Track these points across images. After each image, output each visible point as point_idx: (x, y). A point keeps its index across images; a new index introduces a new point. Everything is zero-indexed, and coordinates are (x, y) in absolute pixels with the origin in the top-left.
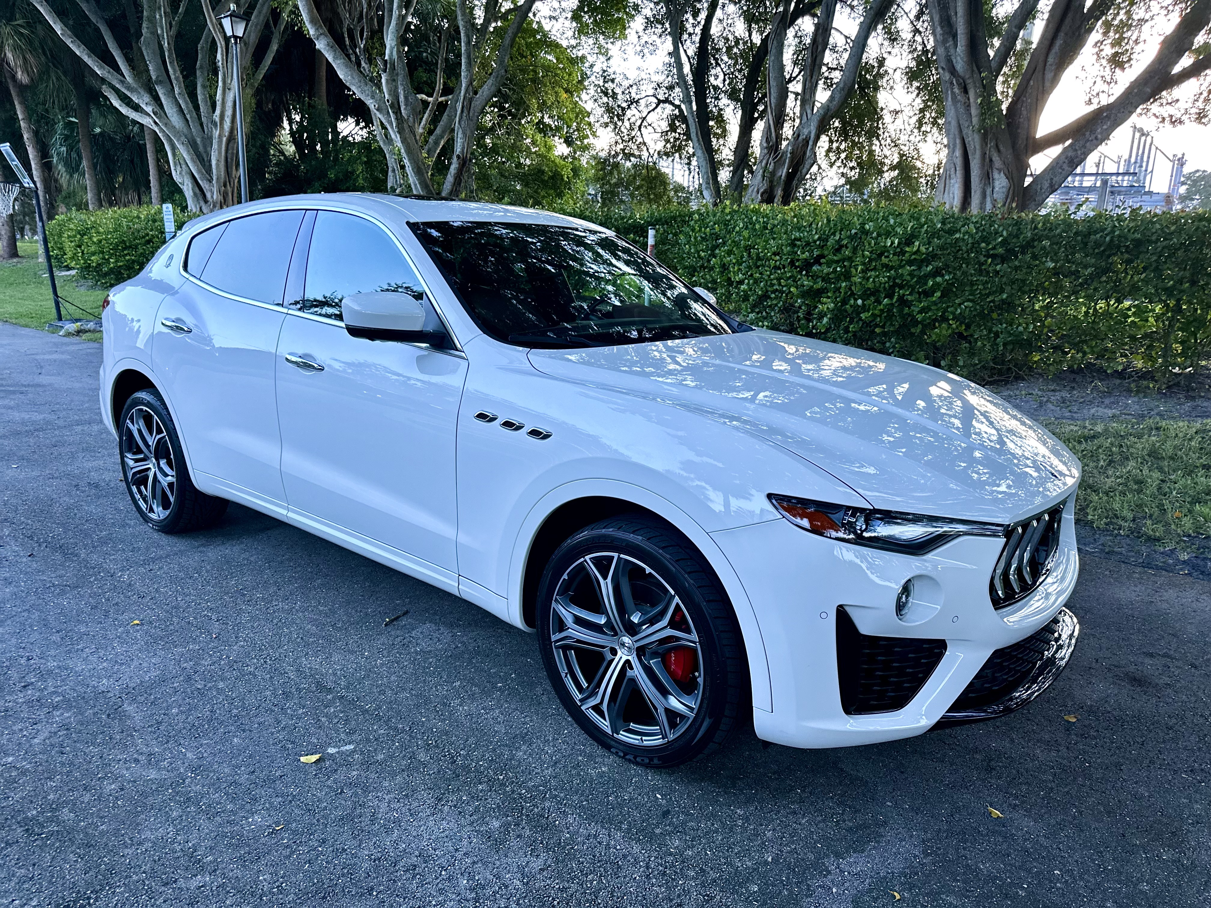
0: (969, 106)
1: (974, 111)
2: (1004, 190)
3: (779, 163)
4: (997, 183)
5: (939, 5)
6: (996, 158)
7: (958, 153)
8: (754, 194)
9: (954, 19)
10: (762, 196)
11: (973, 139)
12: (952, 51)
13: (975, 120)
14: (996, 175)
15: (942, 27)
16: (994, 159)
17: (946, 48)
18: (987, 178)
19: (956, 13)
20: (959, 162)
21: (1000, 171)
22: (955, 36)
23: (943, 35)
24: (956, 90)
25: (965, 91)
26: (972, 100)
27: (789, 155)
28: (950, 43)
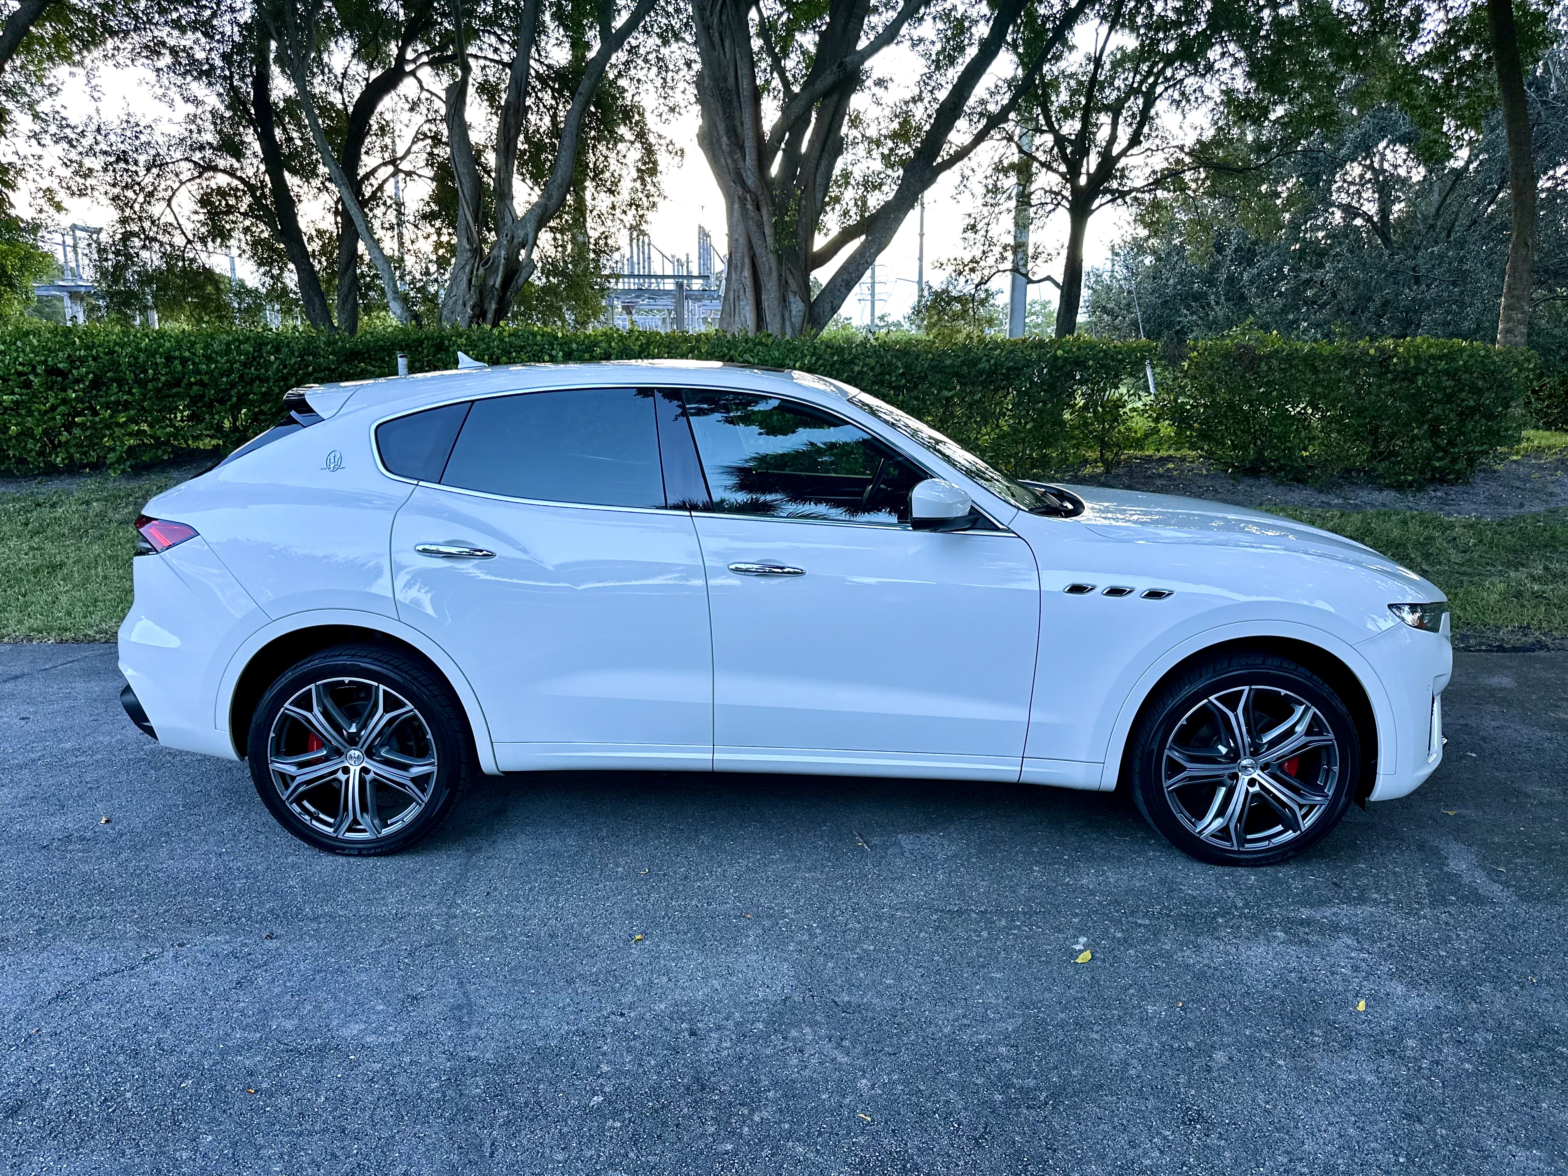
0: (762, 224)
1: (768, 231)
2: (801, 314)
3: (491, 270)
4: (793, 306)
5: (724, 114)
6: (791, 281)
7: (747, 273)
8: (459, 308)
9: (739, 130)
10: (473, 309)
11: (768, 260)
12: (741, 164)
13: (770, 240)
14: (792, 299)
15: (729, 138)
16: (789, 281)
17: (734, 160)
18: (784, 301)
19: (742, 124)
20: (749, 283)
21: (795, 293)
22: (742, 148)
23: (730, 145)
24: (749, 207)
25: (758, 208)
26: (765, 218)
27: (503, 261)
28: (738, 156)
